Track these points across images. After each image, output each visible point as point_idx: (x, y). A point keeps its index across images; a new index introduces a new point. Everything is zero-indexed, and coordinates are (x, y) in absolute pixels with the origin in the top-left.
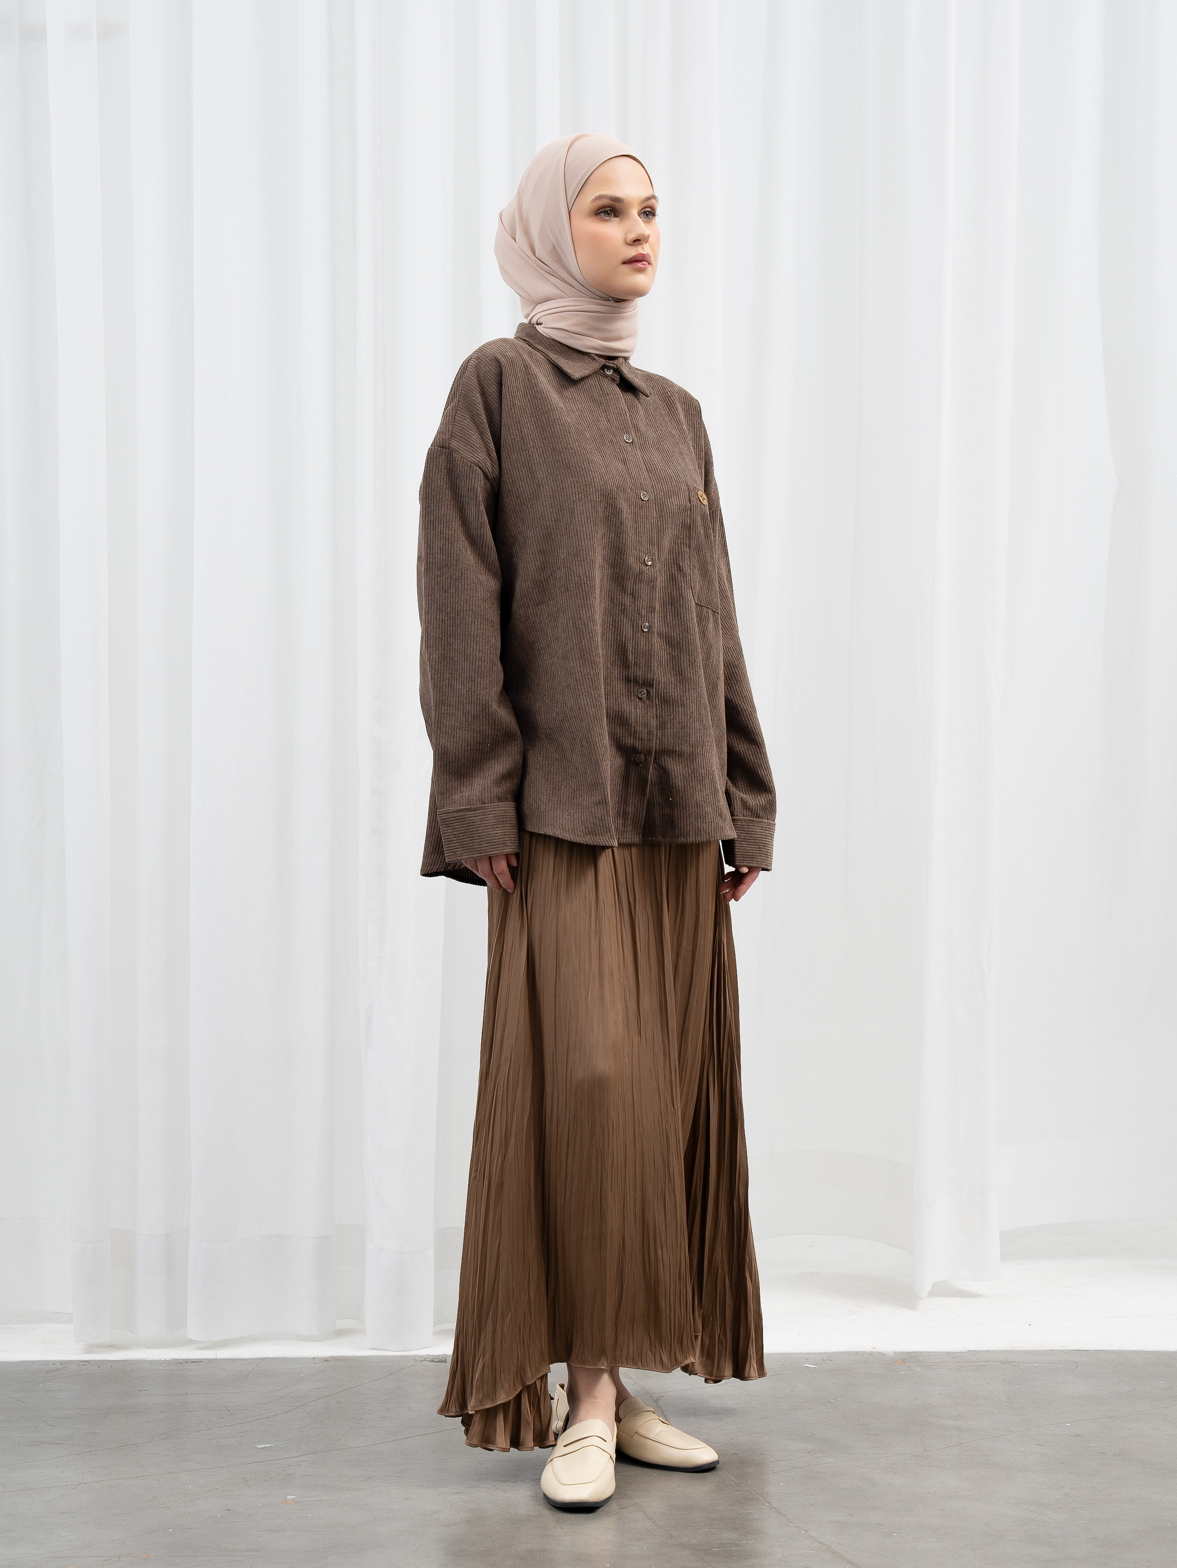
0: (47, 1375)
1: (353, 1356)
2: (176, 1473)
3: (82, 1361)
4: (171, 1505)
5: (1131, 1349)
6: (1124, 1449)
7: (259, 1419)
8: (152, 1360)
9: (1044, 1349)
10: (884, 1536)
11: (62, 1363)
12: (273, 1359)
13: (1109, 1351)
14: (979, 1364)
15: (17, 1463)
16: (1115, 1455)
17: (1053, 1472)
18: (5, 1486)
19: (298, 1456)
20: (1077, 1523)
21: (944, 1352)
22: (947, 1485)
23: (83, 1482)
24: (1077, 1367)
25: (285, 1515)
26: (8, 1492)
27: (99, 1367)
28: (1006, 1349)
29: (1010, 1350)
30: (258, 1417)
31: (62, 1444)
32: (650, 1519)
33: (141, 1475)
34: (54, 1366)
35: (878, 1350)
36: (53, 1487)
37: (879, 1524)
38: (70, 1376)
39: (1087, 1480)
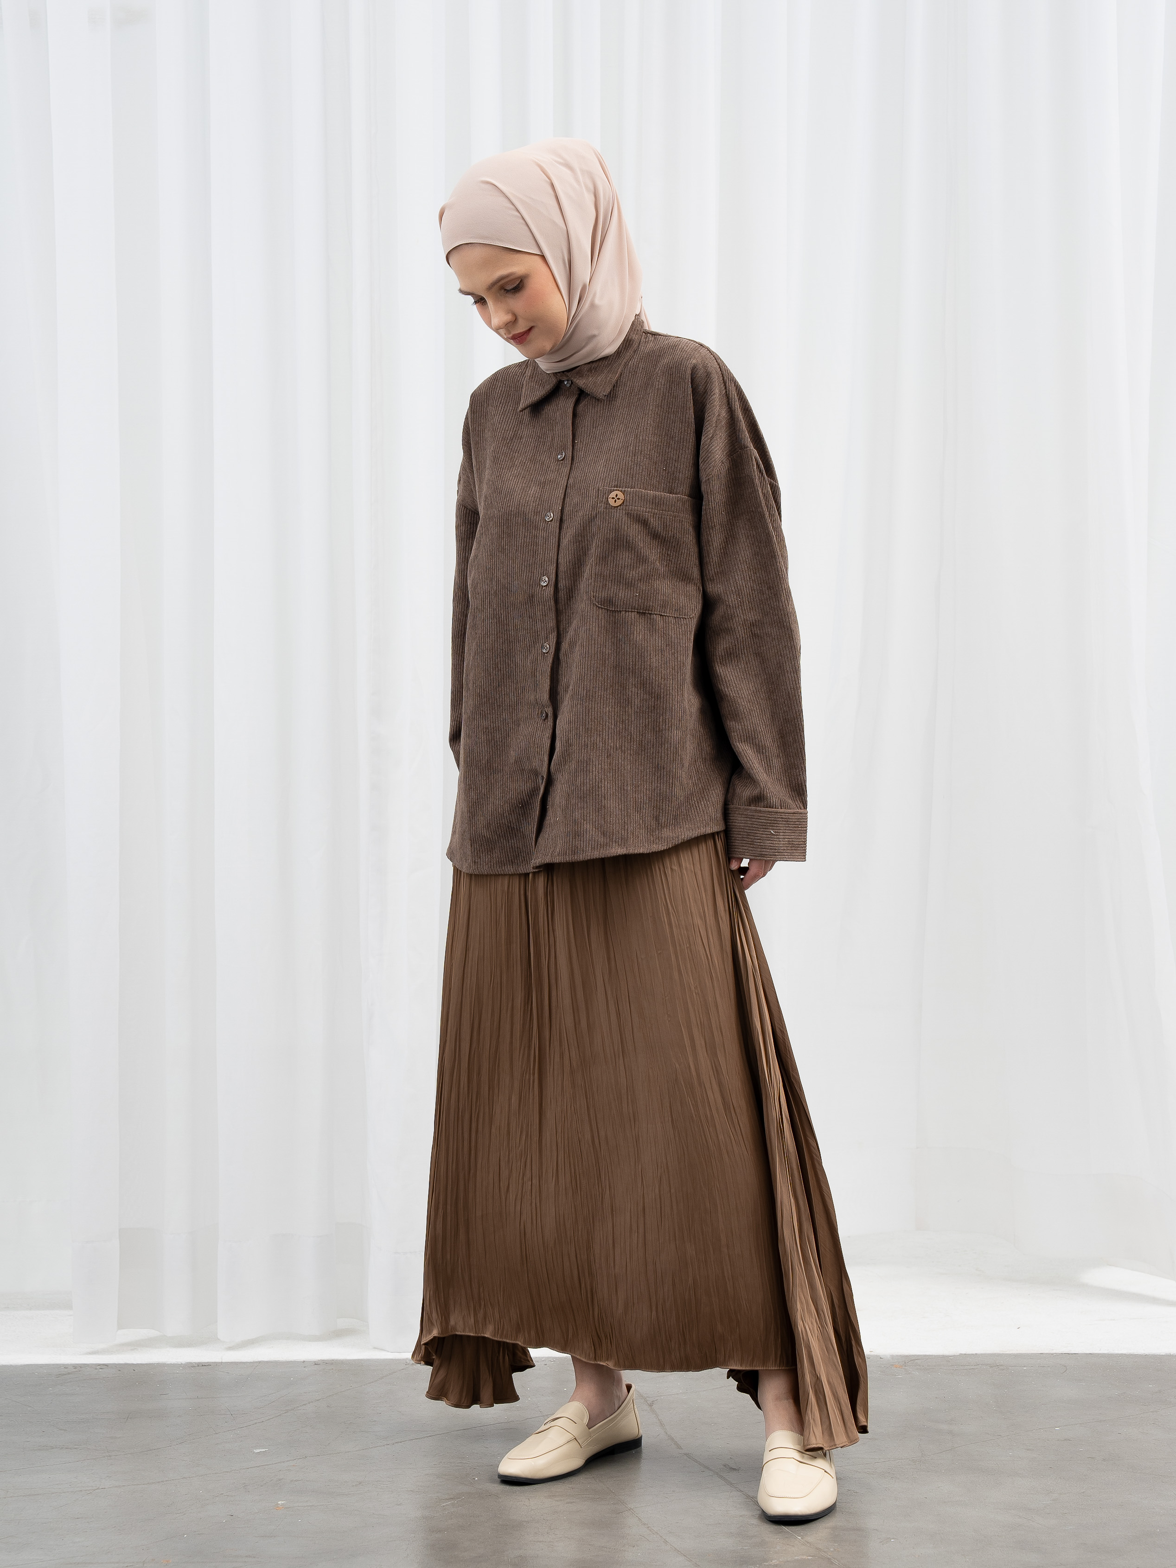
0: (59, 1378)
1: (343, 1360)
2: (189, 1477)
3: (99, 1365)
4: (186, 1511)
5: (1120, 1352)
6: (1113, 1454)
7: (256, 1423)
8: (171, 1364)
9: (1033, 1352)
10: (881, 1542)
11: (75, 1366)
12: (267, 1362)
13: (1099, 1354)
14: (969, 1367)
15: (22, 1468)
16: (1104, 1460)
17: (1042, 1477)
18: (8, 1491)
19: (288, 1461)
20: (1067, 1529)
21: (939, 1356)
22: (942, 1490)
23: (101, 1487)
24: (1066, 1370)
25: (277, 1520)
26: (11, 1497)
27: (120, 1370)
28: (995, 1352)
29: (998, 1354)
30: (255, 1421)
31: (76, 1448)
32: (645, 1524)
33: (162, 1480)
34: (66, 1370)
35: (875, 1354)
36: (65, 1492)
37: (876, 1530)
38: (85, 1380)
39: (1076, 1485)
